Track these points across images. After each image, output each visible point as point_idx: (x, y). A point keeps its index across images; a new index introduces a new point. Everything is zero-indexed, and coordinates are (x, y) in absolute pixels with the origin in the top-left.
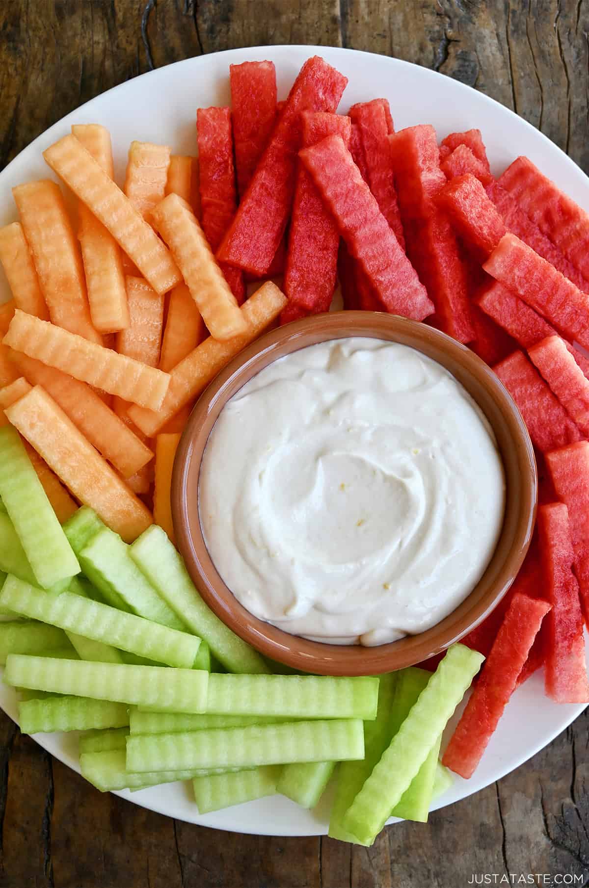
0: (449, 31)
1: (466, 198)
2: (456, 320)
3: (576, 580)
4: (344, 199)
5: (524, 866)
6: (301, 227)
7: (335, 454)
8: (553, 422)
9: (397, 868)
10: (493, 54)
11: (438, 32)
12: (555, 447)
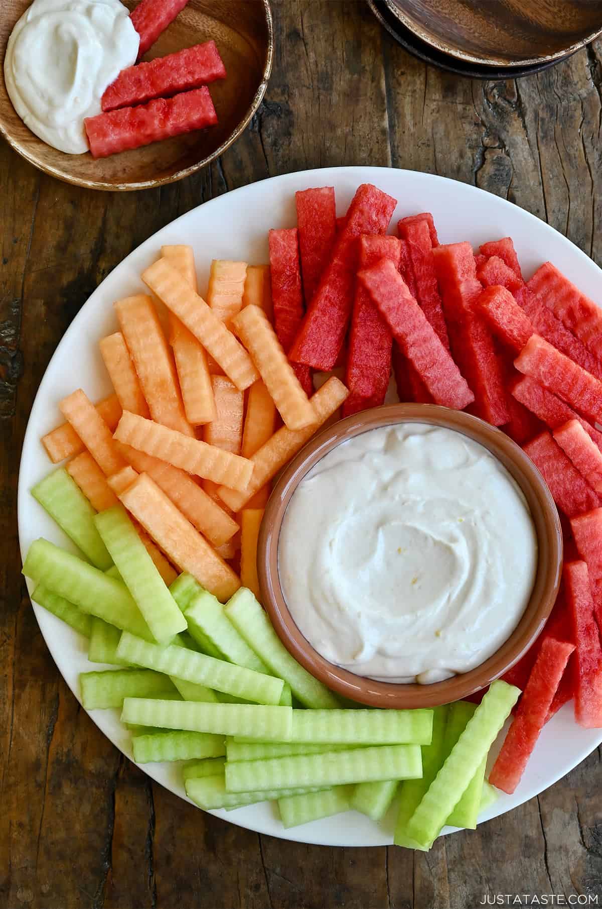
0: (486, 138)
1: (498, 307)
2: (493, 407)
3: (596, 625)
4: (396, 311)
5: (564, 872)
6: (360, 332)
7: (393, 523)
8: (576, 492)
9: (453, 875)
10: (525, 159)
11: (476, 140)
12: (578, 513)
